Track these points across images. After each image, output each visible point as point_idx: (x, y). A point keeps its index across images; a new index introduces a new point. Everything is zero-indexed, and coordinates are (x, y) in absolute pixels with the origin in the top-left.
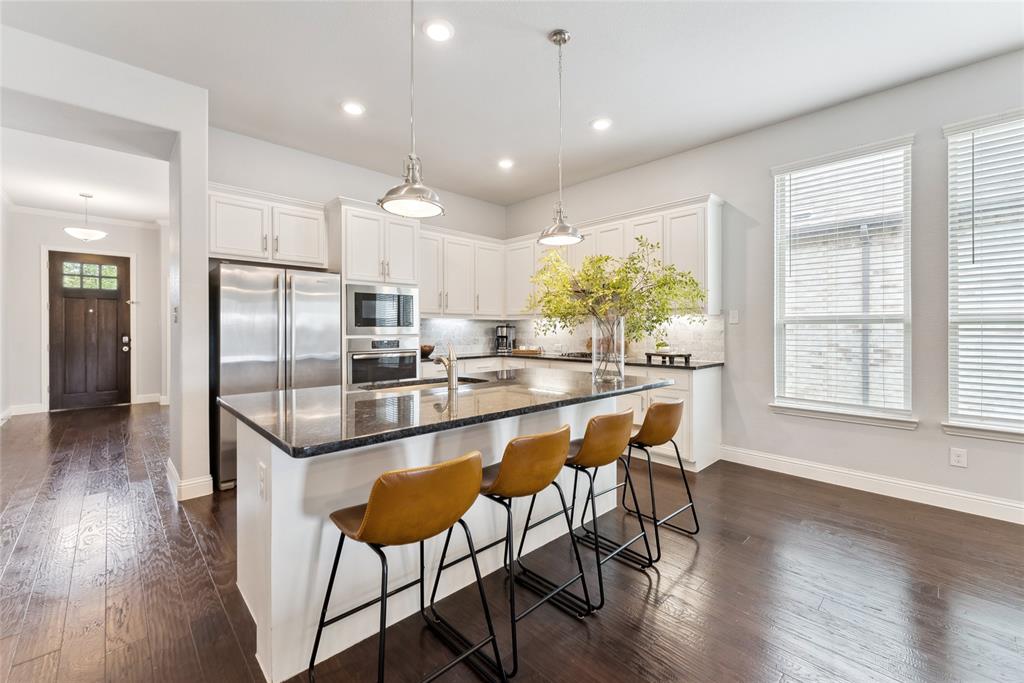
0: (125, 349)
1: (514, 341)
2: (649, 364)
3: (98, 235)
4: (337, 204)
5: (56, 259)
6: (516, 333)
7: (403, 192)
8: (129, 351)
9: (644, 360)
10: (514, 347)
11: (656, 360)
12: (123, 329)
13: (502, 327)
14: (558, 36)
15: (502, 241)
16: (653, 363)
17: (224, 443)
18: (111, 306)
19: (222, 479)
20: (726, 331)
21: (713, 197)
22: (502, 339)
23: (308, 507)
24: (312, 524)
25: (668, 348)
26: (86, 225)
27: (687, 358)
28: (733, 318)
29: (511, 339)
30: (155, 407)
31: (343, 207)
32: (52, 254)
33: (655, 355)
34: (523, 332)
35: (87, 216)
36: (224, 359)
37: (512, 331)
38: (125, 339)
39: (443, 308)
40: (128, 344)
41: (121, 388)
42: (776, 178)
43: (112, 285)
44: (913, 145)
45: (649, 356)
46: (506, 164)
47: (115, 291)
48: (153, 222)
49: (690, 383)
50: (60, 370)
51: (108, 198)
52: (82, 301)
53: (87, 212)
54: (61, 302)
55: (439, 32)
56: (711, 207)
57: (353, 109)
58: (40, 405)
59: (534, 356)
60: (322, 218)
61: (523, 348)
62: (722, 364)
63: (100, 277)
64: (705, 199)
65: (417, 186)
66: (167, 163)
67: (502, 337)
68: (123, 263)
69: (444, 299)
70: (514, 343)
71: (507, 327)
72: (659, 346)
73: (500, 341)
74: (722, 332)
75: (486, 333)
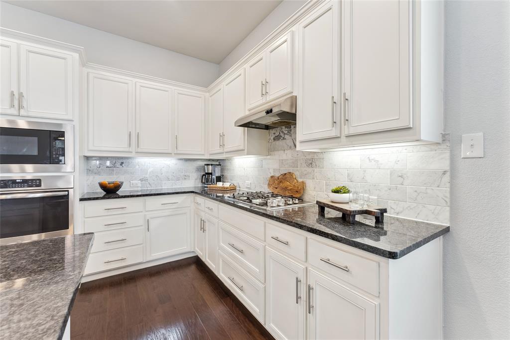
13: (208, 165)
20: (453, 171)
22: (209, 176)
29: (216, 175)
37: (217, 168)
39: (135, 147)
61: (226, 183)
62: (446, 230)
67: (208, 174)
69: (134, 138)
70: (219, 179)
71: (212, 165)
72: (336, 191)
73: (207, 177)
74: (445, 173)
75: (198, 169)
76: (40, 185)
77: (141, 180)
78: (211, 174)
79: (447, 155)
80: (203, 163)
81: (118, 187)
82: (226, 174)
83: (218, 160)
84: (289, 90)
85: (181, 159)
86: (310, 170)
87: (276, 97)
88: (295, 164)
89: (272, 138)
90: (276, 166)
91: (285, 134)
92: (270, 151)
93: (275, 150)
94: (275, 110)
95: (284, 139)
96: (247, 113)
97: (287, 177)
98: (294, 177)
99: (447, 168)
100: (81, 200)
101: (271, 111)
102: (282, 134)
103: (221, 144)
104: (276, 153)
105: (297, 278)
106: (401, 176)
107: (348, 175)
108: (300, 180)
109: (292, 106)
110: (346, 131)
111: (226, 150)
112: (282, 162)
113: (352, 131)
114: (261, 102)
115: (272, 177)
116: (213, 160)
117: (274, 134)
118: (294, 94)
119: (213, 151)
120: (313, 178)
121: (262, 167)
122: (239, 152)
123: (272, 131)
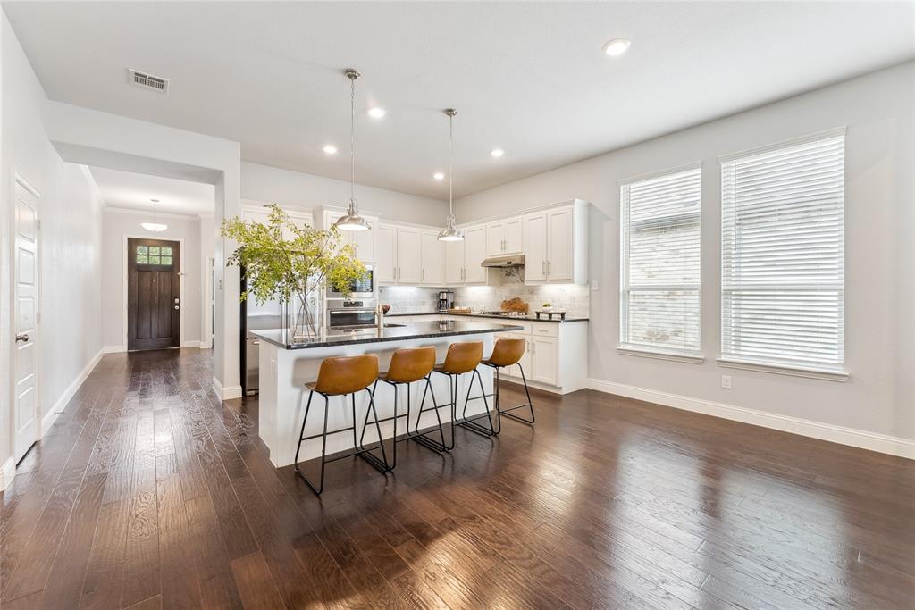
0: (177, 307)
1: (452, 303)
2: (538, 320)
3: (162, 228)
4: (321, 209)
5: (133, 243)
6: (454, 297)
7: (346, 220)
8: (179, 310)
9: (535, 317)
10: (452, 307)
11: (544, 317)
12: (175, 293)
13: (443, 292)
14: (450, 112)
17: (250, 371)
18: (167, 276)
19: (247, 388)
20: (590, 296)
21: (577, 200)
22: (444, 301)
23: (295, 382)
24: (296, 392)
25: (551, 308)
26: (154, 220)
27: (563, 315)
28: (595, 288)
29: (450, 301)
30: (197, 350)
31: (325, 211)
32: (130, 240)
33: (555, 313)
34: (459, 297)
35: (155, 214)
36: (249, 314)
37: (450, 295)
38: (177, 301)
39: (397, 279)
40: (179, 304)
41: (174, 337)
42: (622, 188)
43: (169, 262)
44: (702, 168)
45: (538, 314)
46: (439, 176)
47: (170, 266)
48: (197, 215)
49: (558, 333)
50: (135, 322)
51: (168, 201)
52: (148, 274)
53: (155, 211)
54: (135, 275)
55: (377, 113)
56: (578, 207)
57: (330, 150)
58: (122, 347)
59: (466, 314)
60: (311, 218)
61: (457, 308)
62: (588, 320)
63: (160, 256)
64: (572, 202)
65: (355, 217)
66: (214, 186)
67: (443, 300)
68: (175, 246)
69: (397, 272)
71: (446, 292)
72: (545, 306)
73: (441, 303)
74: (587, 296)
75: (433, 297)
76: (362, 306)
78: (446, 300)
79: (588, 289)
80: (439, 291)
81: (388, 309)
83: (451, 288)
84: (520, 250)
86: (530, 296)
87: (512, 251)
88: (521, 292)
89: (504, 275)
90: (508, 294)
92: (503, 283)
93: (506, 282)
94: (514, 262)
95: (514, 275)
96: (489, 258)
97: (515, 301)
98: (521, 300)
99: (588, 294)
101: (511, 262)
103: (462, 277)
104: (507, 285)
108: (525, 301)
109: (522, 261)
110: (549, 277)
112: (512, 291)
113: (551, 278)
114: (500, 253)
115: (504, 301)
117: (506, 271)
118: (523, 254)
120: (534, 301)
121: (496, 294)
123: (504, 270)
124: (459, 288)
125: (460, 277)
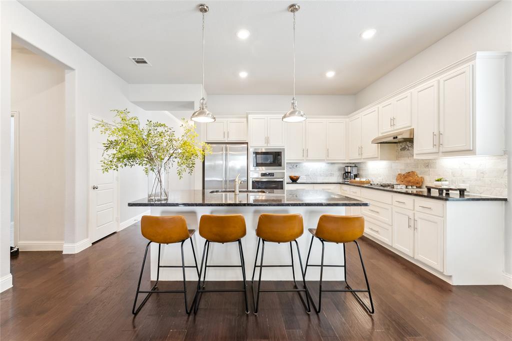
11: (435, 193)
13: (347, 166)
14: (293, 8)
15: (346, 116)
16: (432, 195)
20: (509, 170)
21: (479, 54)
22: (348, 174)
25: (446, 182)
27: (463, 191)
34: (362, 170)
39: (305, 157)
45: (429, 190)
46: (330, 74)
57: (243, 75)
64: (473, 58)
67: (348, 172)
69: (305, 152)
70: (356, 176)
71: (350, 166)
72: (438, 181)
73: (346, 175)
74: (505, 171)
75: (340, 170)
76: (273, 176)
77: (306, 176)
78: (350, 172)
79: (506, 161)
80: (344, 166)
81: (298, 178)
82: (361, 173)
83: (354, 163)
84: (409, 125)
85: (328, 163)
86: (427, 169)
87: (400, 128)
88: (415, 166)
89: (399, 149)
90: (403, 167)
91: (409, 147)
92: (398, 158)
93: (402, 157)
94: (399, 137)
95: (408, 150)
96: (380, 135)
97: (409, 174)
98: (416, 174)
99: (506, 168)
100: (287, 183)
101: (397, 137)
102: (406, 147)
103: (360, 153)
104: (403, 159)
105: (409, 217)
106: (482, 173)
107: (452, 173)
108: (420, 176)
109: (411, 134)
110: (441, 149)
111: (363, 157)
112: (406, 165)
113: (444, 150)
114: (390, 130)
115: (399, 174)
116: (350, 163)
117: (401, 146)
118: (412, 128)
119: (354, 158)
120: (429, 175)
121: (391, 168)
122: (373, 159)
123: (399, 145)
124: (363, 163)
125: (357, 154)
